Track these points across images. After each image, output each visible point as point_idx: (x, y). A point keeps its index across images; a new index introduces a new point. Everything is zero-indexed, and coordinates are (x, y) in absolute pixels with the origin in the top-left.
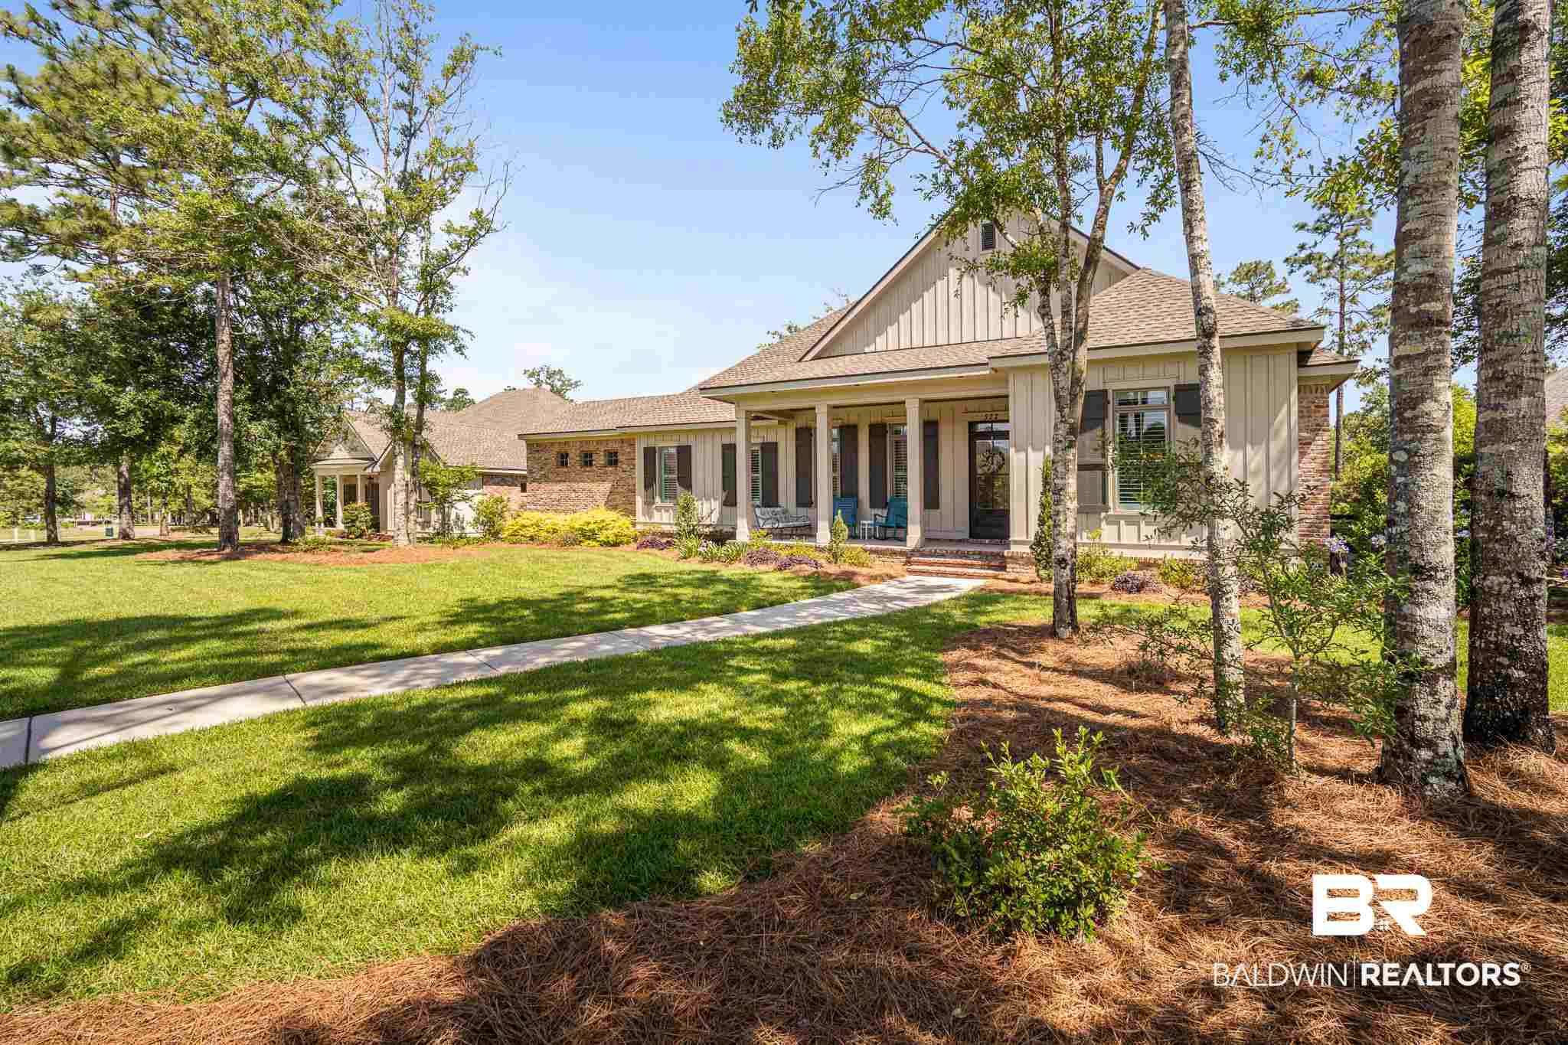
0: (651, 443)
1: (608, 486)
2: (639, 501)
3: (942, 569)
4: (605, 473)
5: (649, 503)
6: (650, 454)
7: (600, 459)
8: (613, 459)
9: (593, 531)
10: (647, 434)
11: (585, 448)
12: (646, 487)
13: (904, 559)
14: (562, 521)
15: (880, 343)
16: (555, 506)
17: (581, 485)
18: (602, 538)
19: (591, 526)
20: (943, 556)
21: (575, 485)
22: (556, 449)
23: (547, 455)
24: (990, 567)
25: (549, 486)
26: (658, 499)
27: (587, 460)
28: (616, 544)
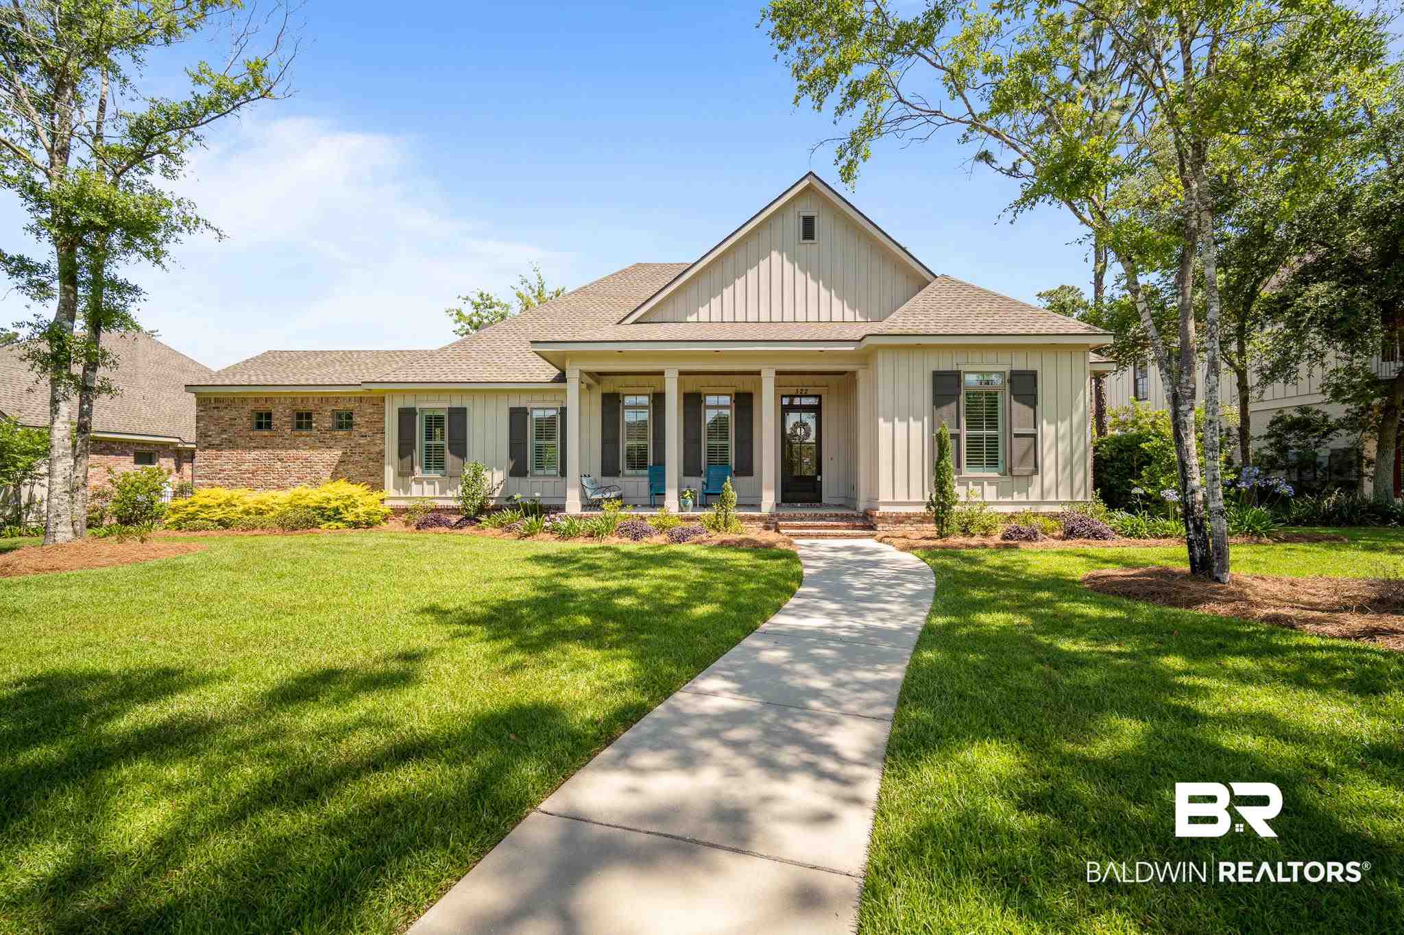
0: (409, 403)
1: (337, 454)
2: (390, 472)
3: (822, 531)
4: (334, 438)
5: (405, 473)
6: (407, 416)
7: (324, 420)
8: (345, 421)
9: (336, 510)
10: (404, 393)
11: (301, 408)
12: (401, 456)
13: (761, 524)
14: (278, 499)
15: (703, 313)
16: (250, 480)
17: (293, 452)
18: (350, 517)
19: (334, 504)
20: (802, 519)
21: (283, 453)
22: (250, 407)
23: (234, 413)
24: (854, 527)
25: (237, 454)
26: (417, 469)
27: (303, 420)
28: (369, 525)
